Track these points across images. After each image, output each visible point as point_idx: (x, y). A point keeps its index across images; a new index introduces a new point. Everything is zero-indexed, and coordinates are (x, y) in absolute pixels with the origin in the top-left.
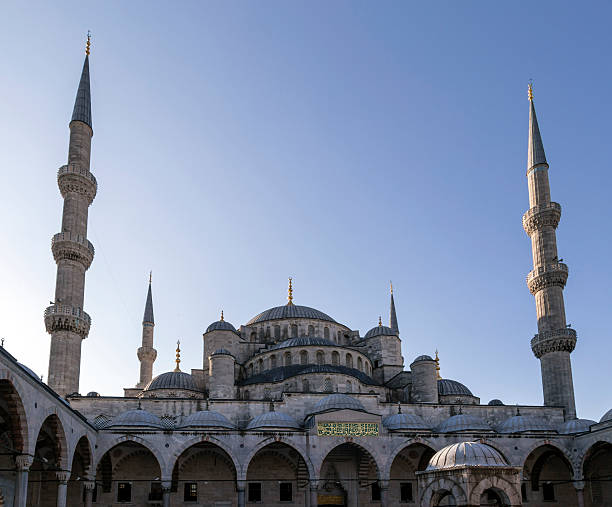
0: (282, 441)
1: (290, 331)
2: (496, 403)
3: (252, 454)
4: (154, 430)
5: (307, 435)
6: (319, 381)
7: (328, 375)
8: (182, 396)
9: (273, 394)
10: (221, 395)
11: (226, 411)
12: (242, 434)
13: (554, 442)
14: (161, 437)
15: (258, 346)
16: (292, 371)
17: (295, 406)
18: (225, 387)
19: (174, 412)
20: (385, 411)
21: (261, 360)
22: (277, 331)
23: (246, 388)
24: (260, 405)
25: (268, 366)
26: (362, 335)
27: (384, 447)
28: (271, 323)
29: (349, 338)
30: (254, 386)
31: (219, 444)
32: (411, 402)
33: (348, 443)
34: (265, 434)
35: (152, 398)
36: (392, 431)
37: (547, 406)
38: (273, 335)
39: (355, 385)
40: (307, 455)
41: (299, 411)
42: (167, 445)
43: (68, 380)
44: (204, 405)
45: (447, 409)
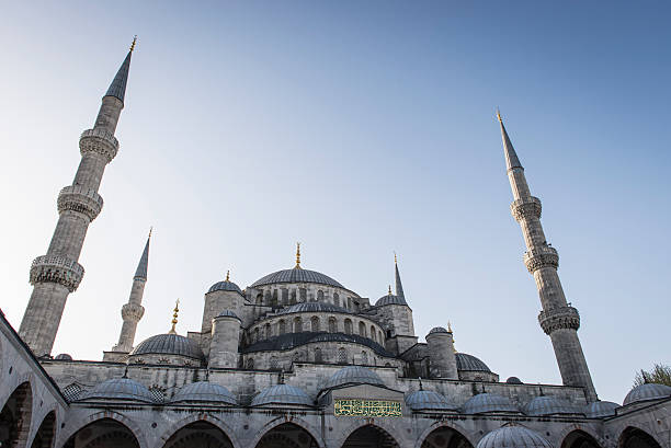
0: (294, 421)
1: (298, 295)
2: (514, 381)
3: (258, 438)
4: (139, 405)
5: (323, 414)
6: (332, 350)
7: (342, 345)
8: (176, 363)
9: (281, 364)
10: (222, 364)
11: (226, 383)
12: (248, 413)
13: (584, 427)
14: (147, 414)
15: (264, 309)
16: (303, 339)
17: (307, 378)
18: (227, 354)
19: (166, 382)
20: (404, 387)
21: (268, 325)
22: (285, 294)
23: (250, 356)
24: (266, 376)
25: (276, 331)
26: (373, 303)
27: (409, 431)
28: (279, 286)
29: (358, 304)
30: (259, 354)
31: (219, 425)
32: (430, 377)
33: (369, 425)
34: (275, 412)
35: (140, 364)
36: (416, 412)
37: (566, 385)
38: (280, 298)
39: (371, 357)
40: (324, 441)
41: (311, 384)
42: (154, 425)
43: (42, 339)
44: (202, 374)
45: (468, 386)
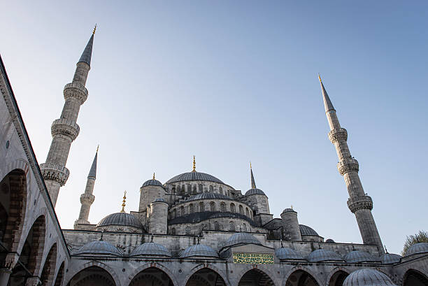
0: (209, 267)
1: (198, 188)
2: (330, 242)
3: (188, 278)
4: (114, 257)
5: (226, 263)
6: (226, 222)
7: (231, 220)
8: (128, 231)
9: (193, 232)
10: (158, 231)
11: (163, 243)
12: (181, 262)
14: (119, 263)
15: (177, 197)
16: (205, 216)
17: (211, 241)
18: (160, 226)
19: (125, 243)
20: (271, 245)
21: (182, 207)
22: (189, 188)
23: (173, 226)
24: (186, 239)
25: (188, 211)
26: (243, 194)
27: (279, 272)
28: (185, 183)
29: (235, 194)
30: (179, 225)
31: (163, 269)
32: (284, 239)
33: (253, 270)
34: (197, 261)
36: (282, 261)
37: (366, 244)
38: (186, 190)
39: (248, 227)
40: (228, 279)
41: (214, 244)
42: (124, 270)
45: (309, 245)
